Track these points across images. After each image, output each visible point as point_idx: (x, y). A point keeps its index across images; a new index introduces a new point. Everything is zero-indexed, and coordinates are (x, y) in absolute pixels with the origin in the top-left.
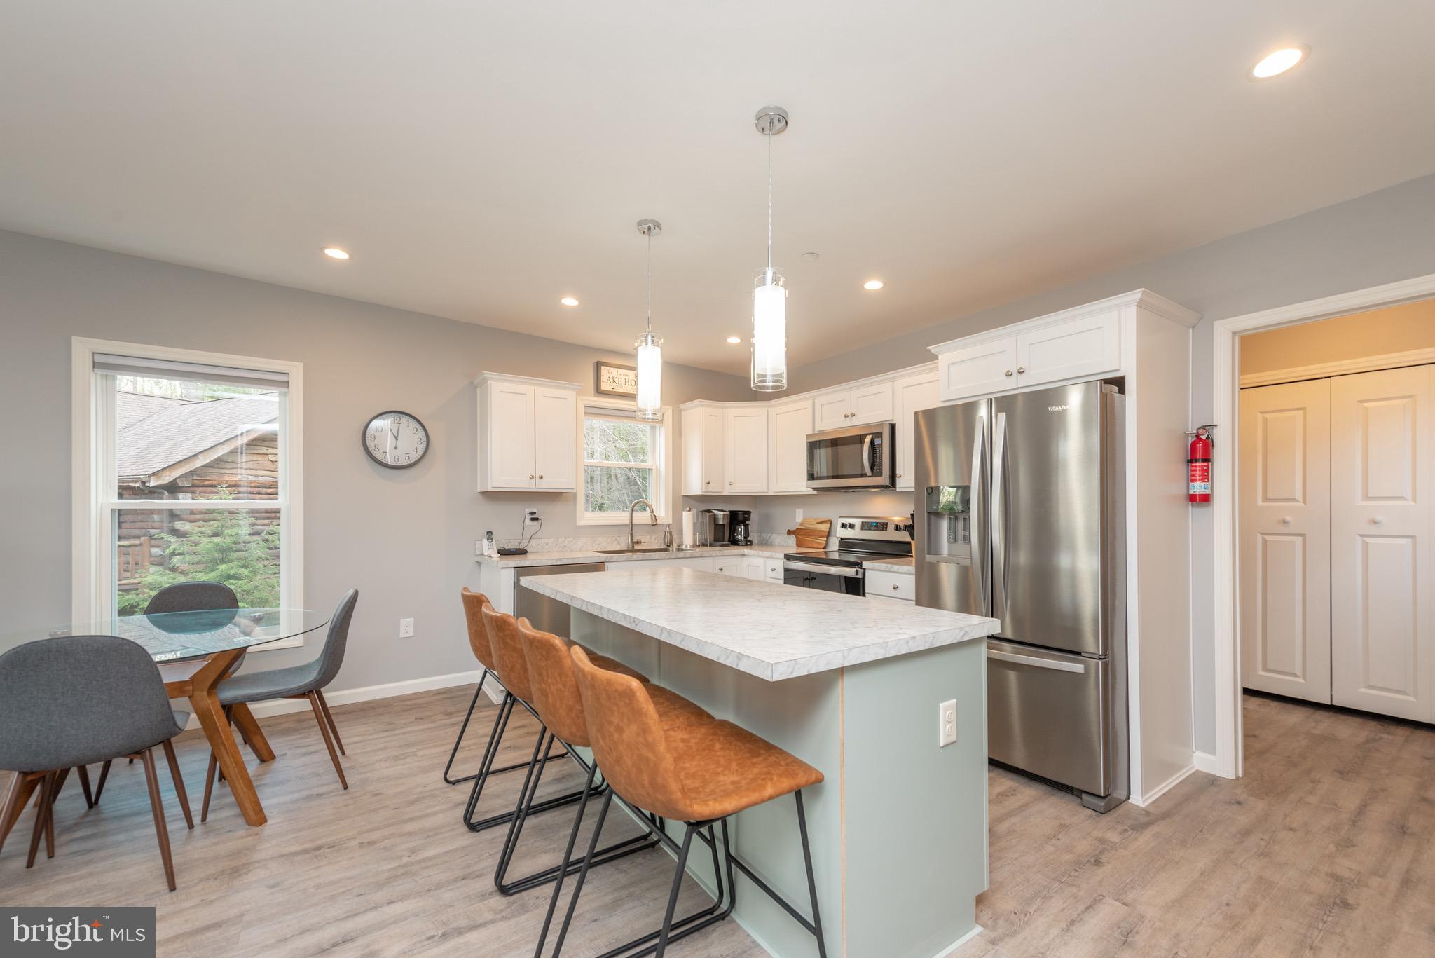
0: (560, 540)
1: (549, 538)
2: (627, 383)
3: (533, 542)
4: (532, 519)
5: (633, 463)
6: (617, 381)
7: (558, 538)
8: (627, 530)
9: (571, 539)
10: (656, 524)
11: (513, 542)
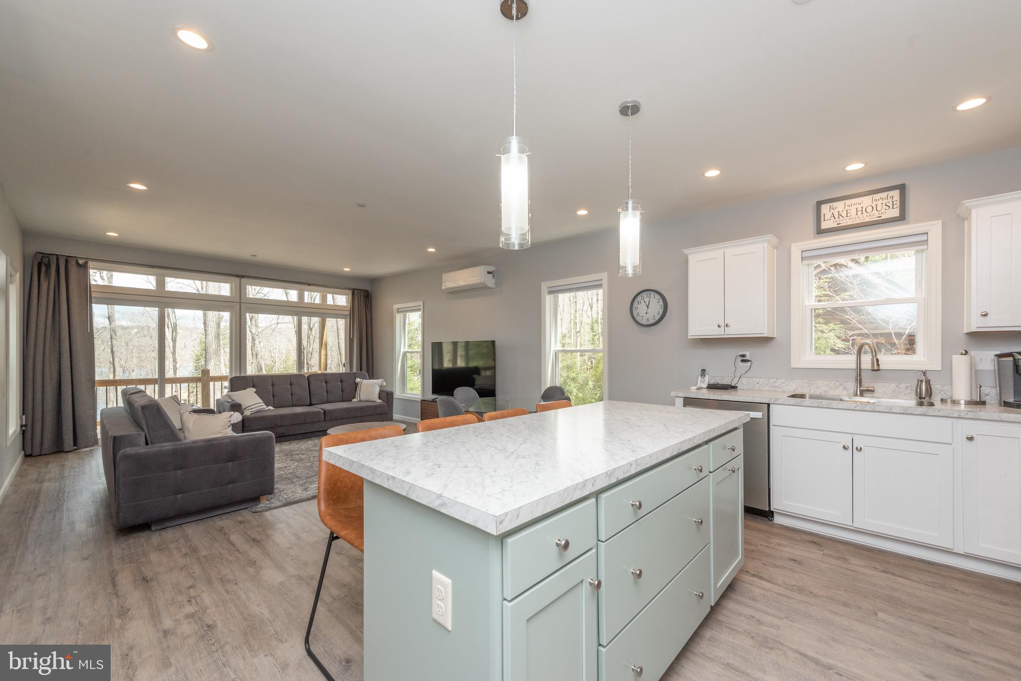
0: (771, 381)
1: (760, 378)
2: (860, 213)
3: (744, 380)
4: (742, 361)
5: (859, 301)
6: (844, 214)
7: (769, 379)
8: (854, 375)
9: (784, 380)
10: (879, 370)
11: (727, 379)
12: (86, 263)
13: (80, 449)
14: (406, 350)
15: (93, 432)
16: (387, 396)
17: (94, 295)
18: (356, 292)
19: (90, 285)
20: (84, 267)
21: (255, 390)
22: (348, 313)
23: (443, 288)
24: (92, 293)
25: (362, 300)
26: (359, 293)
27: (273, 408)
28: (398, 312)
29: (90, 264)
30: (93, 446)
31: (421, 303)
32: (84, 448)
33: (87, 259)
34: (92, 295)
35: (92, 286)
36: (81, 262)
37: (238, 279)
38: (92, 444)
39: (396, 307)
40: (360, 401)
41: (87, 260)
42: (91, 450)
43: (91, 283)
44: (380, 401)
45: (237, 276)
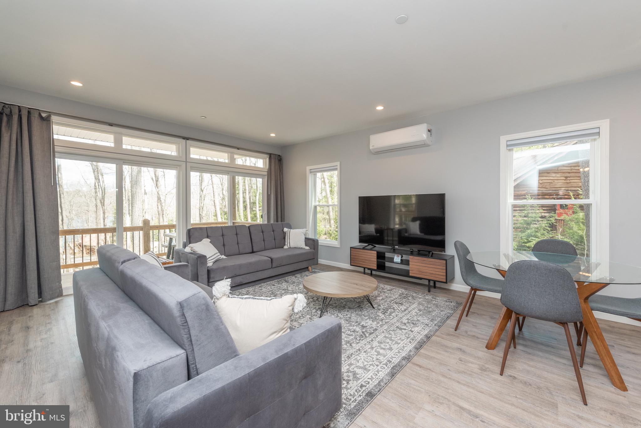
12: (49, 117)
13: (45, 302)
14: (317, 203)
15: (57, 284)
16: (312, 243)
17: (57, 149)
18: (272, 156)
19: (53, 139)
20: (46, 121)
21: (209, 240)
22: (266, 173)
23: (371, 148)
24: (55, 146)
25: (277, 163)
26: (275, 157)
27: (225, 257)
28: (311, 172)
29: (54, 118)
30: (58, 297)
31: (338, 164)
32: (49, 300)
33: (50, 112)
34: (55, 149)
35: (55, 141)
36: (44, 115)
37: (184, 141)
38: (56, 295)
39: (308, 168)
40: (290, 248)
41: (50, 114)
42: (56, 302)
43: (54, 138)
44: (307, 248)
45: (184, 138)
